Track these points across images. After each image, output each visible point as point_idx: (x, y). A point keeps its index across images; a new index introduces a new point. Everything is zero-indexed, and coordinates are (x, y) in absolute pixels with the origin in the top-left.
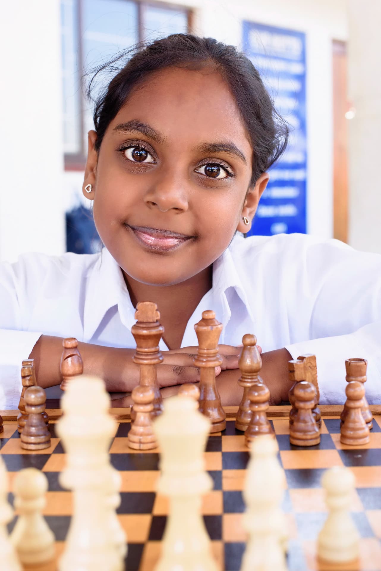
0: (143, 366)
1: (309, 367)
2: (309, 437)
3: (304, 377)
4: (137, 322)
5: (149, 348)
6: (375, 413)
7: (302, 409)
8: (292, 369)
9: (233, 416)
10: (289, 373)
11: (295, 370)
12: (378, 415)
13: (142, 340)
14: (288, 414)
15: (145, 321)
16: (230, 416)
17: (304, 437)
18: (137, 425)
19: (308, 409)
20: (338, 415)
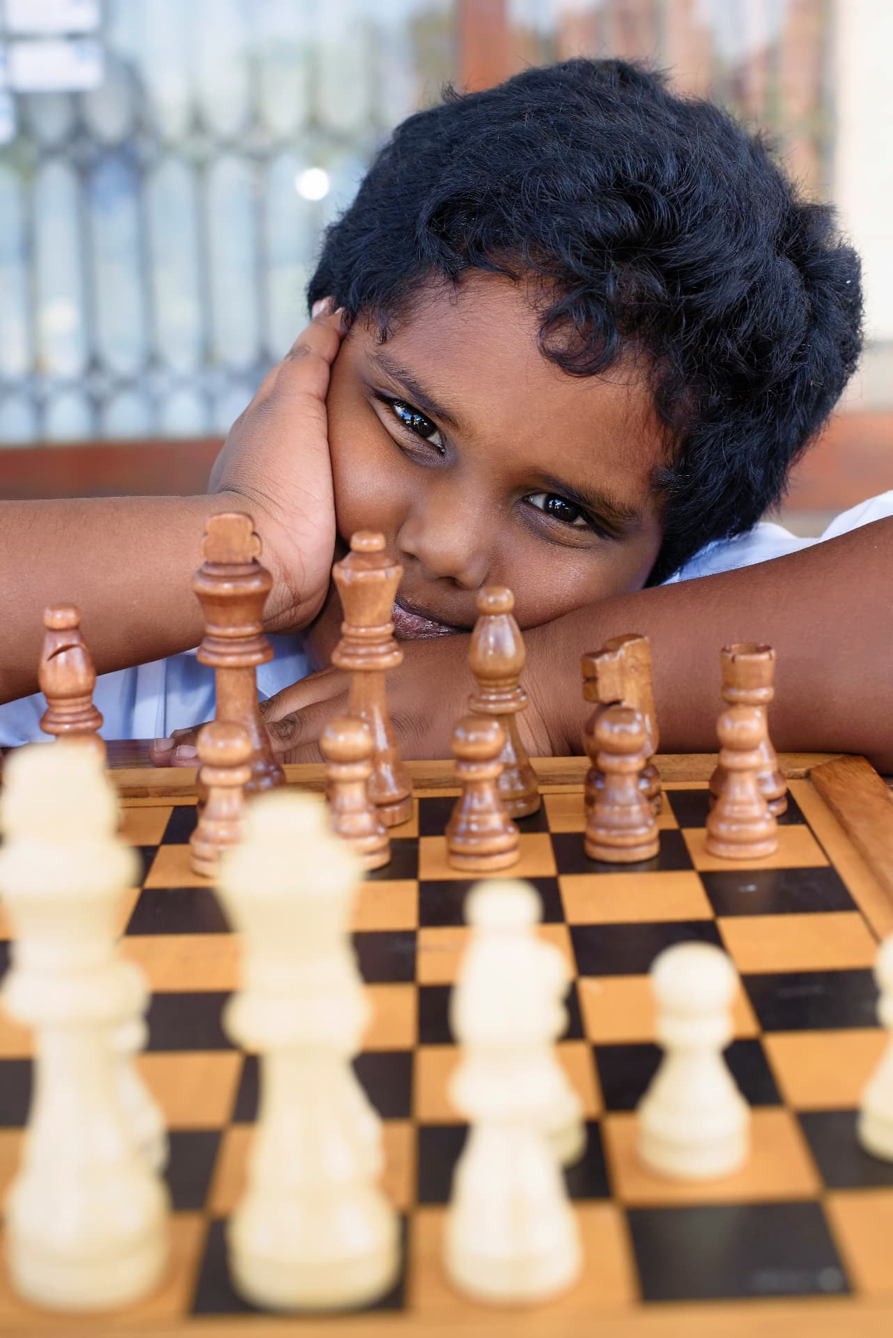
0: (223, 671)
1: (633, 666)
2: (630, 841)
3: (619, 692)
4: (207, 564)
5: (235, 625)
6: (791, 775)
7: (613, 773)
8: (590, 675)
9: (447, 784)
10: (585, 683)
11: (599, 675)
12: (797, 779)
13: (217, 609)
14: (582, 780)
15: (224, 561)
16: (442, 785)
17: (619, 841)
18: (211, 818)
19: (629, 773)
20: (703, 780)
